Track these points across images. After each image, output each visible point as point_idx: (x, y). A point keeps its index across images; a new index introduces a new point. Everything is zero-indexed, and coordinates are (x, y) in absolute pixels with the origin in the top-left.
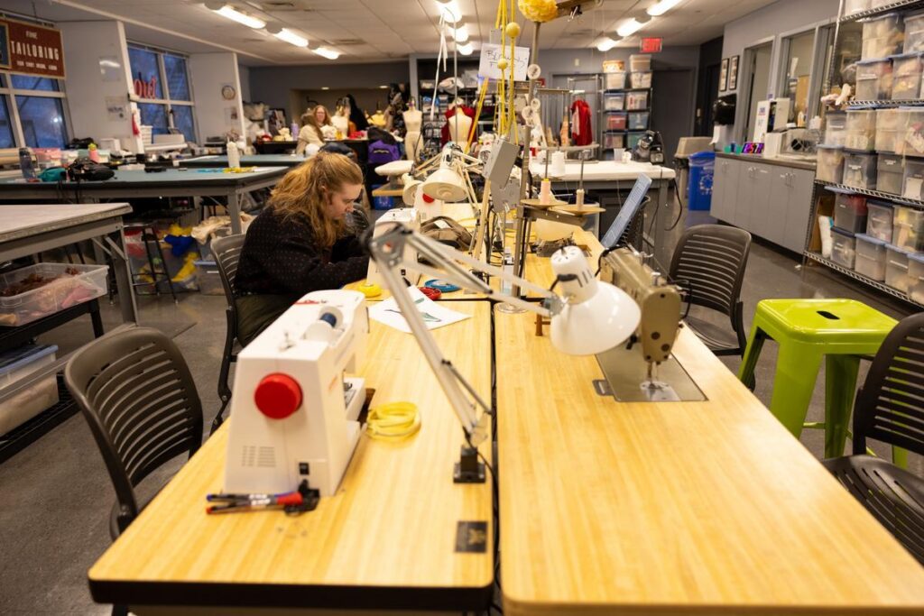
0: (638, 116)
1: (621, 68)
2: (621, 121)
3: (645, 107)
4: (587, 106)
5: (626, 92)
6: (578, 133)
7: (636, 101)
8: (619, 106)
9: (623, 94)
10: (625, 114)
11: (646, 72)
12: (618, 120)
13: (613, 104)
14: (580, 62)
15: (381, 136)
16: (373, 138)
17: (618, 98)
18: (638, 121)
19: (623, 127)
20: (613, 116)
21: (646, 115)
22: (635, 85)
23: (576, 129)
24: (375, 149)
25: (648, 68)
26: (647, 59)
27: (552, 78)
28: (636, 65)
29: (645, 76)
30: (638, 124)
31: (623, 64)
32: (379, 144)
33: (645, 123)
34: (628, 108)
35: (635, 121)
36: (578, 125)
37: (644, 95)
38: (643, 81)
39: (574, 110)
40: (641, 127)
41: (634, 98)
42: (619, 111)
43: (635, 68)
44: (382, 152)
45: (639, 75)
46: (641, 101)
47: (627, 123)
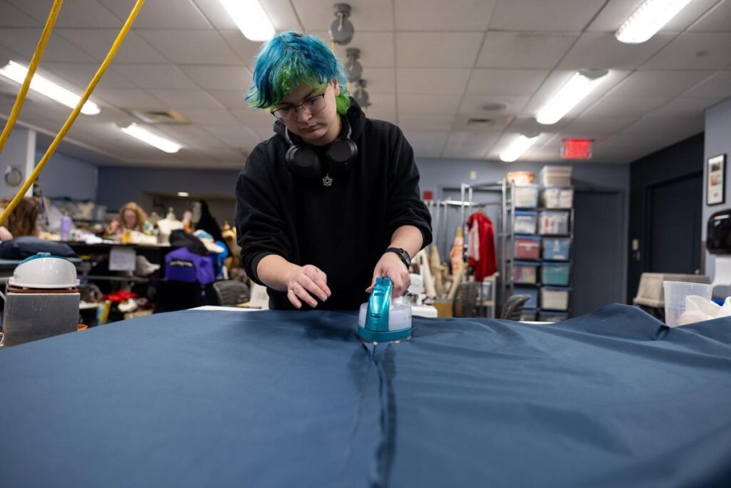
0: (557, 242)
1: (531, 182)
2: (533, 248)
3: (565, 231)
4: (490, 223)
5: (539, 212)
6: (477, 257)
7: (552, 223)
8: (530, 229)
9: (535, 213)
10: (539, 238)
11: (565, 189)
12: (528, 246)
13: (523, 225)
14: (477, 175)
15: (188, 242)
16: (176, 244)
17: (528, 218)
18: (557, 250)
19: (536, 256)
20: (522, 240)
21: (567, 242)
22: (551, 203)
23: (475, 252)
24: (174, 260)
25: (568, 184)
26: (566, 172)
27: (441, 192)
28: (551, 179)
29: (564, 193)
30: (556, 253)
31: (535, 177)
32: (182, 252)
33: (566, 252)
34: (542, 231)
35: (551, 248)
36: (477, 246)
37: (564, 217)
38: (561, 198)
39: (470, 225)
40: (561, 257)
41: (550, 220)
42: (529, 235)
43: (550, 182)
44: (181, 264)
45: (556, 191)
46: (560, 224)
47: (541, 251)
